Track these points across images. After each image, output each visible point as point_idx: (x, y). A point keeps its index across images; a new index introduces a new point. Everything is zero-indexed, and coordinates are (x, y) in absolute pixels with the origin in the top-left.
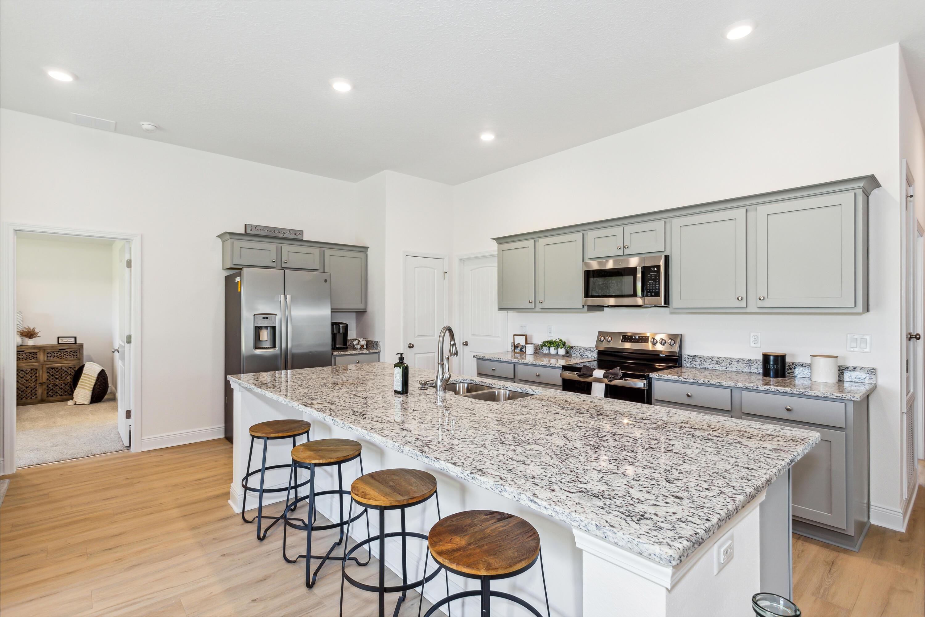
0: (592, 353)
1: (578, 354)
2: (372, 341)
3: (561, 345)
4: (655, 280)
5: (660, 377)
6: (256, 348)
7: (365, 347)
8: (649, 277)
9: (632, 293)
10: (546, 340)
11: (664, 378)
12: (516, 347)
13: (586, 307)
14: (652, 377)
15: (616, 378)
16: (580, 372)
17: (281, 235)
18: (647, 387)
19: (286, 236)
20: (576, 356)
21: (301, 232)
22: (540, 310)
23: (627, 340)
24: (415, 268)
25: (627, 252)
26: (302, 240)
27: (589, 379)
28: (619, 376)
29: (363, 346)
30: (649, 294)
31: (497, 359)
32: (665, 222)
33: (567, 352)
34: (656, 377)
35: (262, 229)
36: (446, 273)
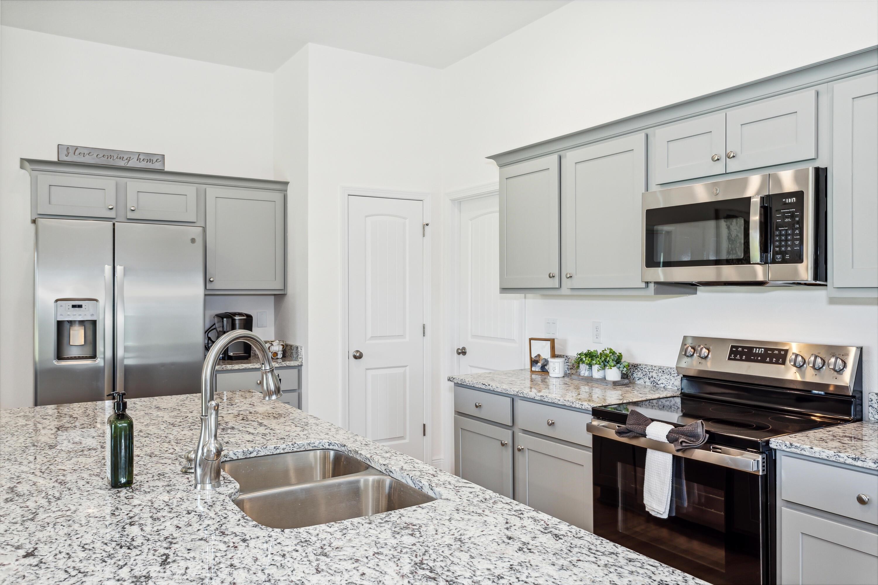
0: (673, 379)
1: (647, 380)
2: (291, 346)
3: (611, 361)
4: (791, 226)
5: (793, 450)
6: (59, 357)
7: (280, 356)
8: (779, 218)
9: (741, 255)
10: (585, 351)
11: (803, 452)
12: (534, 362)
13: (652, 286)
14: (775, 447)
15: (693, 444)
16: (624, 423)
17: (122, 163)
18: (763, 470)
19: (133, 163)
20: (643, 383)
21: (160, 158)
22: (569, 292)
23: (741, 357)
24: (366, 217)
25: (733, 165)
26: (162, 172)
27: (639, 442)
28: (701, 440)
29: (275, 354)
30: (779, 256)
31: (484, 387)
32: (818, 93)
33: (624, 376)
34: (784, 448)
35: (86, 152)
36: (427, 225)
